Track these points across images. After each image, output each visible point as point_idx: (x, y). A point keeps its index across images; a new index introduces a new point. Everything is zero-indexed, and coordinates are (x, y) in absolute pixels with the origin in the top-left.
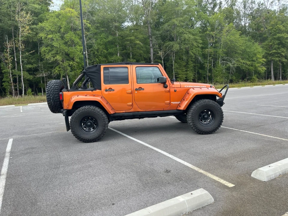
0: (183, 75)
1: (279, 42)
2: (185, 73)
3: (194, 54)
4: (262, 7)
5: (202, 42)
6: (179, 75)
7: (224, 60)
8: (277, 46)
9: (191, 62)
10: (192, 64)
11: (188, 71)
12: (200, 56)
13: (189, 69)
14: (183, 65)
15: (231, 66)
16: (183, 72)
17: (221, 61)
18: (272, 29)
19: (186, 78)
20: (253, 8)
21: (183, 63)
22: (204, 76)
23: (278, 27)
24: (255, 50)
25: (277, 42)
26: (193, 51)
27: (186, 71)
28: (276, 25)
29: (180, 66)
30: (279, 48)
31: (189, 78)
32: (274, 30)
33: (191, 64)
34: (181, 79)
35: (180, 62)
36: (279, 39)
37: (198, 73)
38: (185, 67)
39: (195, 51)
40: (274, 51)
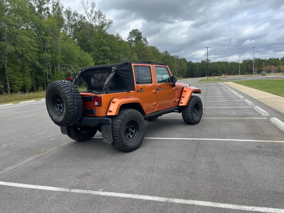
0: (19, 81)
1: (104, 53)
2: (22, 79)
3: (31, 58)
4: (84, 20)
5: (37, 45)
6: (15, 80)
7: (63, 66)
8: (103, 57)
9: (28, 67)
10: (28, 68)
11: (25, 76)
12: (37, 61)
13: (25, 75)
14: (18, 69)
15: (71, 72)
16: (19, 77)
17: (60, 67)
18: (97, 42)
19: (23, 84)
20: (75, 20)
21: (18, 68)
22: (43, 82)
23: (102, 40)
24: (87, 59)
25: (102, 53)
26: (29, 54)
27: (23, 76)
28: (100, 39)
29: (15, 71)
30: (104, 59)
31: (27, 85)
32: (99, 43)
33: (28, 70)
34: (18, 85)
35: (14, 65)
36: (103, 51)
37: (36, 79)
38: (21, 72)
39: (31, 55)
40: (101, 61)
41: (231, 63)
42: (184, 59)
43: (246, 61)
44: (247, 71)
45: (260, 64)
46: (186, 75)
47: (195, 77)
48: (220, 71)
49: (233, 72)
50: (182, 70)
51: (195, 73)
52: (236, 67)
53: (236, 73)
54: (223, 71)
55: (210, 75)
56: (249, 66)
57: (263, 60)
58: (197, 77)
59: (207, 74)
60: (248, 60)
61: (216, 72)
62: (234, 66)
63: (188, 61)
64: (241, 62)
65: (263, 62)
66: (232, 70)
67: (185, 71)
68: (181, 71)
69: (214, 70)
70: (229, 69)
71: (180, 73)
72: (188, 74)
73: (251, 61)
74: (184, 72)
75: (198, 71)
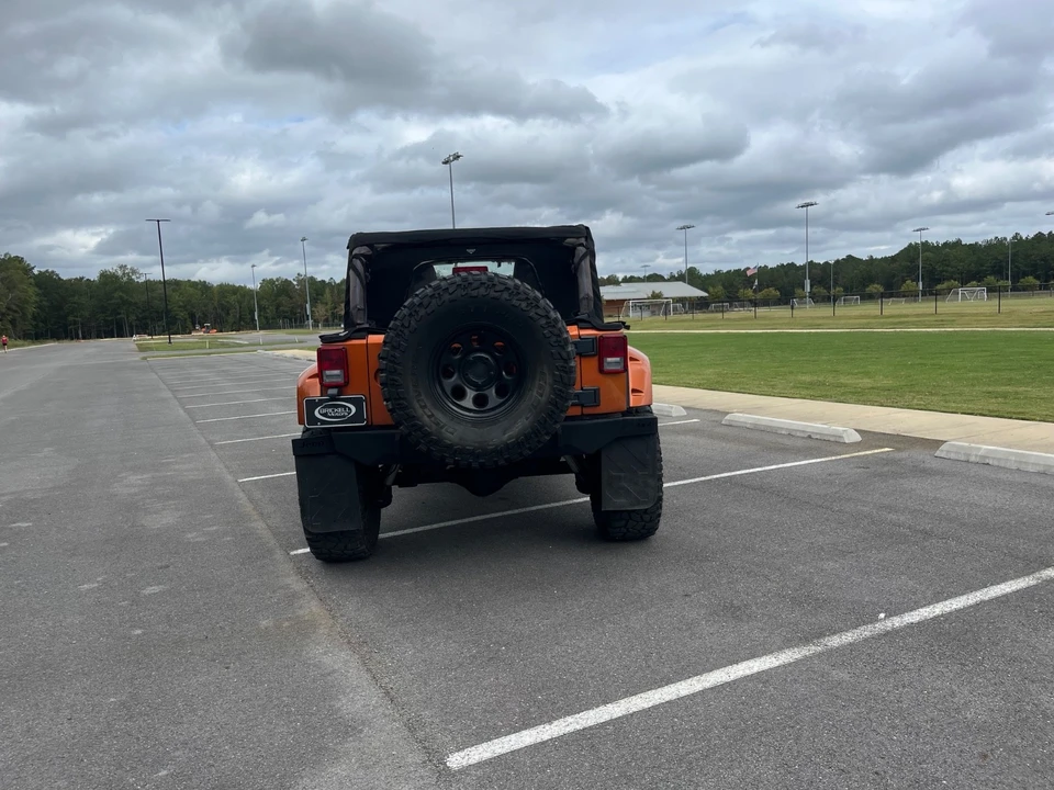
41: (221, 286)
42: (19, 260)
43: (271, 282)
44: (279, 317)
45: (317, 295)
46: (36, 326)
47: (78, 338)
48: (182, 314)
49: (231, 319)
50: (14, 307)
51: (75, 323)
52: (240, 303)
53: (242, 323)
54: (192, 316)
55: (144, 327)
56: (283, 299)
57: (323, 281)
58: (84, 338)
59: (131, 326)
60: (277, 280)
61: (167, 317)
62: (232, 299)
63: (36, 272)
64: (255, 286)
65: (327, 290)
66: (228, 314)
67: (31, 309)
68: (9, 309)
69: (157, 312)
70: (215, 308)
71: (9, 318)
72: (41, 325)
73: (287, 283)
74: (24, 314)
75: (87, 314)
